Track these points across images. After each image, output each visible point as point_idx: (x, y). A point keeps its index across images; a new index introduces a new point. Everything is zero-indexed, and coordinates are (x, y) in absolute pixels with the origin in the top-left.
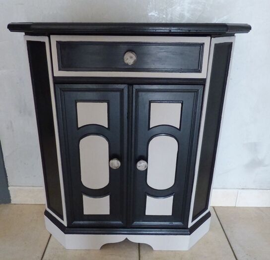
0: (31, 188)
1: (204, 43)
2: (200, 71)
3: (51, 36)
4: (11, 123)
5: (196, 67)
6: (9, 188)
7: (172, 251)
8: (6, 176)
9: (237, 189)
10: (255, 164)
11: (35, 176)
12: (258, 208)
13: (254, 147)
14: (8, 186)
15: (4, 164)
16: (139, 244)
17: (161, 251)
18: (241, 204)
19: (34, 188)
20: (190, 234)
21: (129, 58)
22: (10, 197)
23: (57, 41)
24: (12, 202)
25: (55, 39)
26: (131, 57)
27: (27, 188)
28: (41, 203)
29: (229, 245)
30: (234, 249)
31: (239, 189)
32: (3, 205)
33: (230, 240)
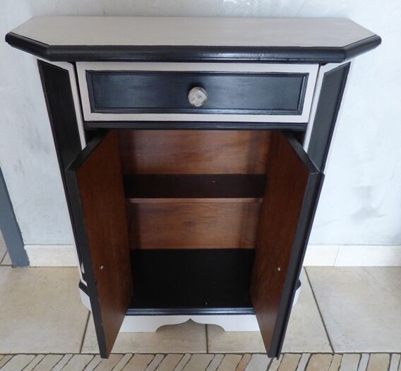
0: (56, 247)
1: (308, 74)
2: (300, 113)
3: (77, 63)
4: (20, 162)
5: (294, 107)
6: (26, 247)
7: (249, 332)
8: (20, 233)
9: (338, 244)
10: (366, 213)
11: (60, 231)
12: (364, 268)
13: (367, 192)
14: (23, 245)
15: (15, 217)
16: (206, 325)
17: (235, 332)
18: (341, 263)
19: (60, 247)
21: (196, 97)
22: (28, 258)
23: (86, 71)
24: (31, 265)
25: (83, 67)
26: (200, 97)
27: (50, 247)
28: (71, 265)
29: (321, 322)
30: (327, 328)
31: (341, 245)
32: (18, 269)
33: (324, 315)
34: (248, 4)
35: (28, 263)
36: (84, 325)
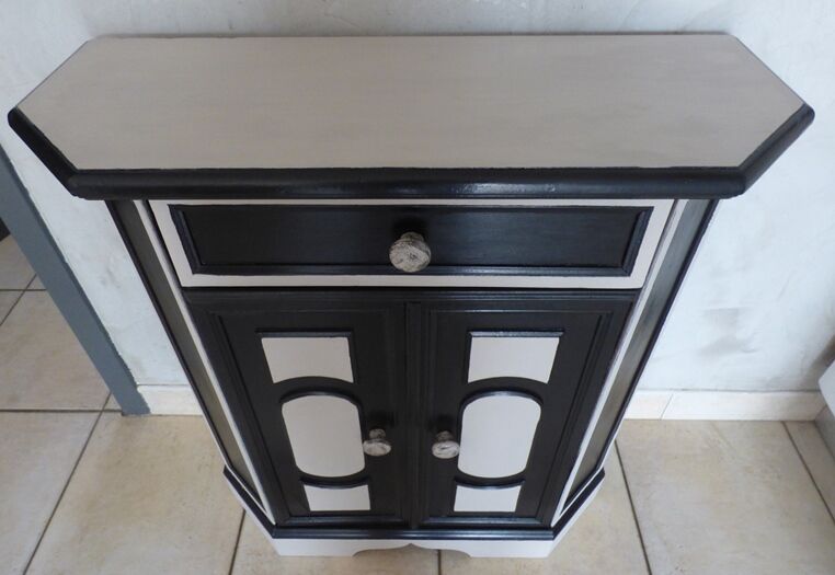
1: (650, 208)
2: (627, 274)
4: (109, 273)
6: (140, 390)
7: (512, 560)
8: (128, 369)
9: (671, 389)
10: (723, 347)
14: (135, 386)
15: (115, 349)
16: (439, 550)
20: (553, 539)
21: (405, 257)
23: (170, 205)
24: (153, 413)
26: (414, 257)
29: (638, 540)
30: (648, 551)
31: (676, 390)
32: (132, 418)
33: (642, 525)
34: (523, 5)
35: (147, 410)
36: (234, 539)
